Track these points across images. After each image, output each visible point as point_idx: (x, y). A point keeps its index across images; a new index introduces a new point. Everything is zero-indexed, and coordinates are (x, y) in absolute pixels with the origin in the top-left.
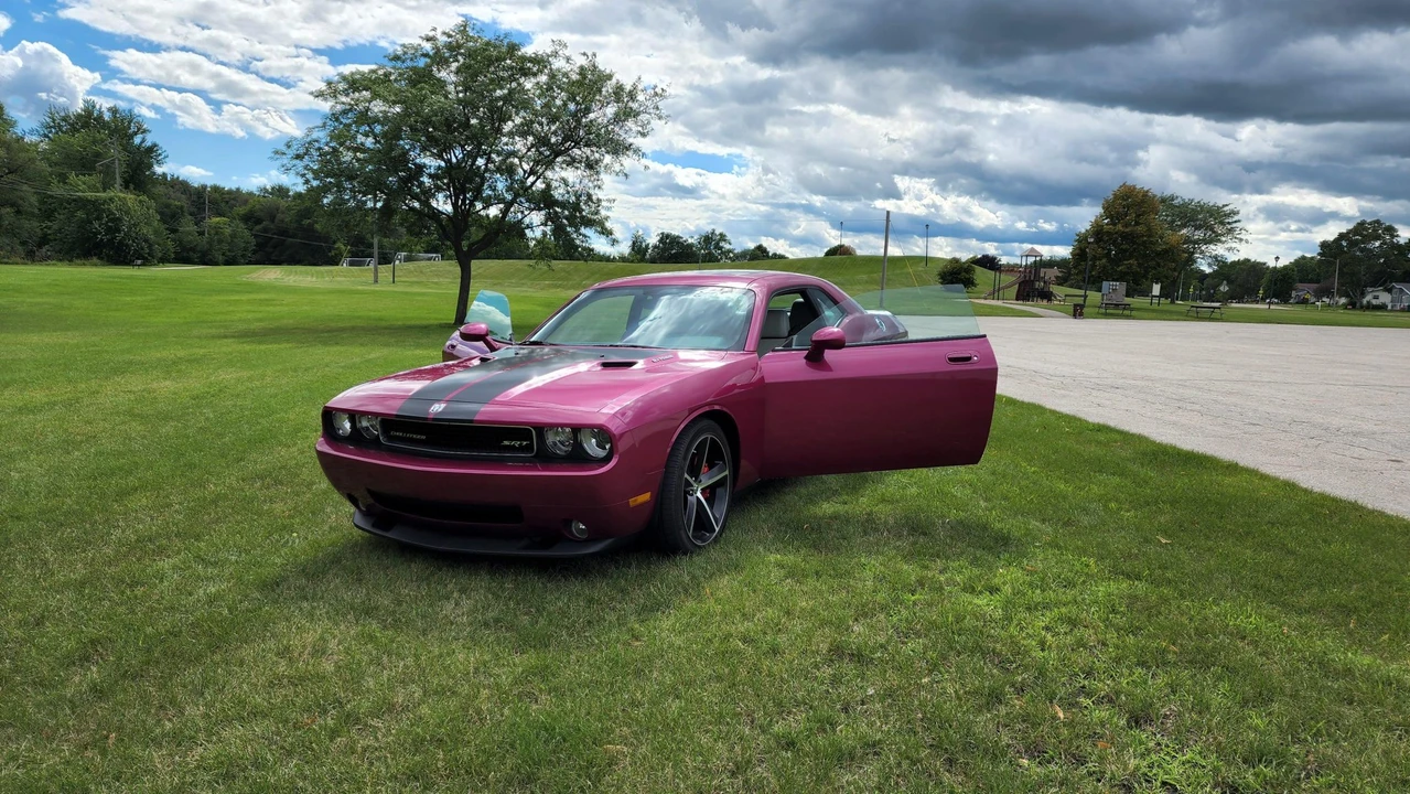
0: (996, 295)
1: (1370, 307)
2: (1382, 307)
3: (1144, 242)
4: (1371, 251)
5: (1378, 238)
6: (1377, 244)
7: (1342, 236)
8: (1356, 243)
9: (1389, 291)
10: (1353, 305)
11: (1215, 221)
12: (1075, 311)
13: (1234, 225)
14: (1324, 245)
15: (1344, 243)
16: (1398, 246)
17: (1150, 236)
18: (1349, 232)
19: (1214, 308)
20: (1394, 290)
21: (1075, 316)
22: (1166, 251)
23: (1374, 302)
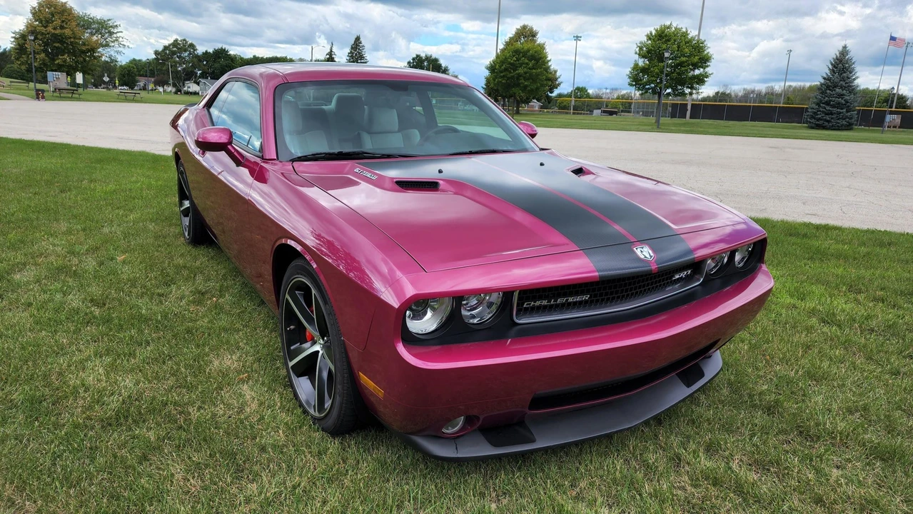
1: (187, 93)
2: (195, 94)
3: (71, 42)
4: (183, 58)
5: (185, 51)
6: (186, 54)
7: (166, 48)
8: (173, 53)
9: (198, 84)
10: (178, 91)
11: (108, 32)
13: (119, 35)
14: (156, 53)
15: (168, 52)
16: (197, 56)
17: (75, 39)
18: (170, 45)
19: (139, 94)
20: (201, 84)
22: (88, 51)
23: (190, 90)
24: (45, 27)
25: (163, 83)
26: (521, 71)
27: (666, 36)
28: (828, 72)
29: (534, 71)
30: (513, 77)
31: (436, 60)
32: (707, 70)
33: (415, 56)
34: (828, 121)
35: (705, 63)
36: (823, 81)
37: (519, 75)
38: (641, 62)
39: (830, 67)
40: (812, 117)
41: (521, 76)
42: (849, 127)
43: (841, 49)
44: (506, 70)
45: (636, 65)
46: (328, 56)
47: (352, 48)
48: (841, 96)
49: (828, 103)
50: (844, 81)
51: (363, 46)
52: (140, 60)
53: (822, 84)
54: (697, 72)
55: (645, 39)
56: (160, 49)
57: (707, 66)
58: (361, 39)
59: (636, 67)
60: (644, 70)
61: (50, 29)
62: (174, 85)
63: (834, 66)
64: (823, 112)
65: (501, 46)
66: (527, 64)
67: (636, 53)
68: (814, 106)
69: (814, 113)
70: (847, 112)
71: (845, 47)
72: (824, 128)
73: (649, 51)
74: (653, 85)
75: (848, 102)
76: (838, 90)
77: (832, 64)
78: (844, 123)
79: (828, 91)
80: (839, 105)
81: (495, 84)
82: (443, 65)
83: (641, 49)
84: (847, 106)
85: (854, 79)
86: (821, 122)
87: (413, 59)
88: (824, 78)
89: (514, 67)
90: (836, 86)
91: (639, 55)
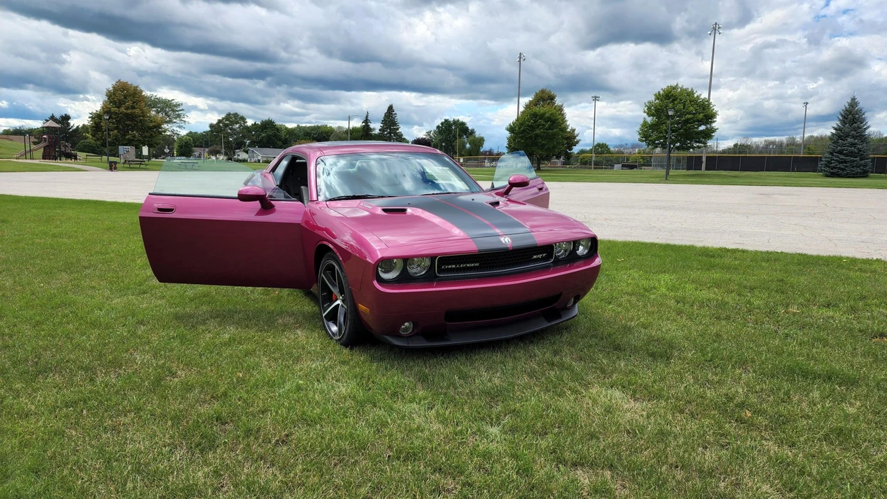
0: (28, 155)
1: (237, 161)
2: (244, 161)
3: (141, 120)
4: (235, 130)
5: (237, 123)
6: (238, 126)
7: (220, 121)
8: (226, 126)
9: (247, 152)
10: (229, 159)
11: (171, 110)
12: (111, 166)
13: (180, 112)
14: (211, 126)
15: (221, 124)
16: (247, 128)
17: (143, 116)
18: (223, 119)
19: (194, 163)
20: (249, 152)
21: (111, 169)
22: (155, 127)
23: (240, 158)
24: (119, 107)
25: (215, 153)
26: (538, 131)
27: (673, 95)
28: (838, 123)
29: (550, 131)
30: (531, 138)
31: (463, 124)
33: (443, 121)
34: (843, 169)
35: (711, 119)
36: (834, 131)
37: (537, 136)
38: (649, 120)
39: (841, 118)
40: (826, 166)
41: (538, 136)
42: (864, 175)
43: (849, 101)
44: (524, 131)
45: (645, 122)
46: (364, 124)
47: (385, 116)
48: (853, 145)
49: (841, 152)
50: (856, 131)
51: (396, 114)
52: (196, 133)
53: (833, 134)
54: (702, 128)
55: (653, 98)
56: (215, 122)
57: (713, 122)
58: (394, 108)
59: (645, 124)
60: (653, 127)
61: (122, 109)
62: (226, 154)
63: (845, 117)
64: (837, 161)
65: (522, 109)
66: (544, 125)
67: (645, 112)
68: (827, 155)
69: (828, 162)
70: (861, 160)
71: (853, 99)
72: (839, 176)
73: (657, 110)
74: (662, 141)
75: (860, 151)
76: (849, 140)
77: (842, 116)
78: (859, 170)
79: (840, 141)
80: (852, 154)
81: (515, 144)
82: (470, 128)
83: (649, 108)
84: (861, 154)
85: (866, 129)
86: (835, 171)
87: (442, 124)
88: (835, 129)
89: (532, 128)
90: (848, 136)
91: (648, 114)
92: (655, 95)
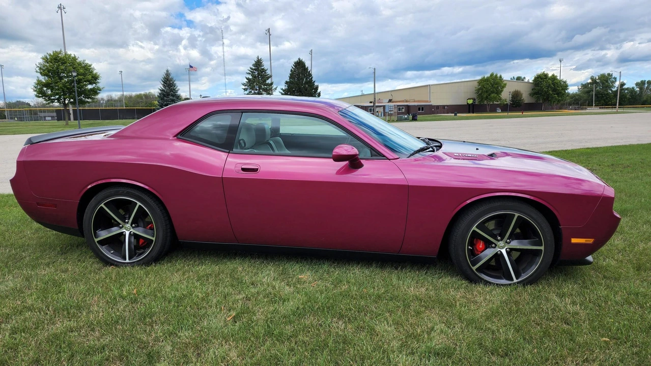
27: (61, 59)
28: (162, 86)
32: (98, 85)
35: (96, 80)
36: (160, 92)
38: (43, 79)
43: (165, 72)
45: (39, 81)
50: (172, 91)
53: (160, 94)
54: (90, 87)
55: (41, 61)
57: (99, 83)
59: (39, 83)
60: (47, 85)
63: (164, 83)
67: (37, 72)
68: (158, 107)
71: (167, 71)
73: (49, 71)
74: (57, 97)
76: (171, 97)
77: (163, 81)
79: (165, 98)
83: (40, 69)
85: (178, 91)
88: (160, 90)
90: (169, 95)
91: (41, 73)
92: (43, 59)
